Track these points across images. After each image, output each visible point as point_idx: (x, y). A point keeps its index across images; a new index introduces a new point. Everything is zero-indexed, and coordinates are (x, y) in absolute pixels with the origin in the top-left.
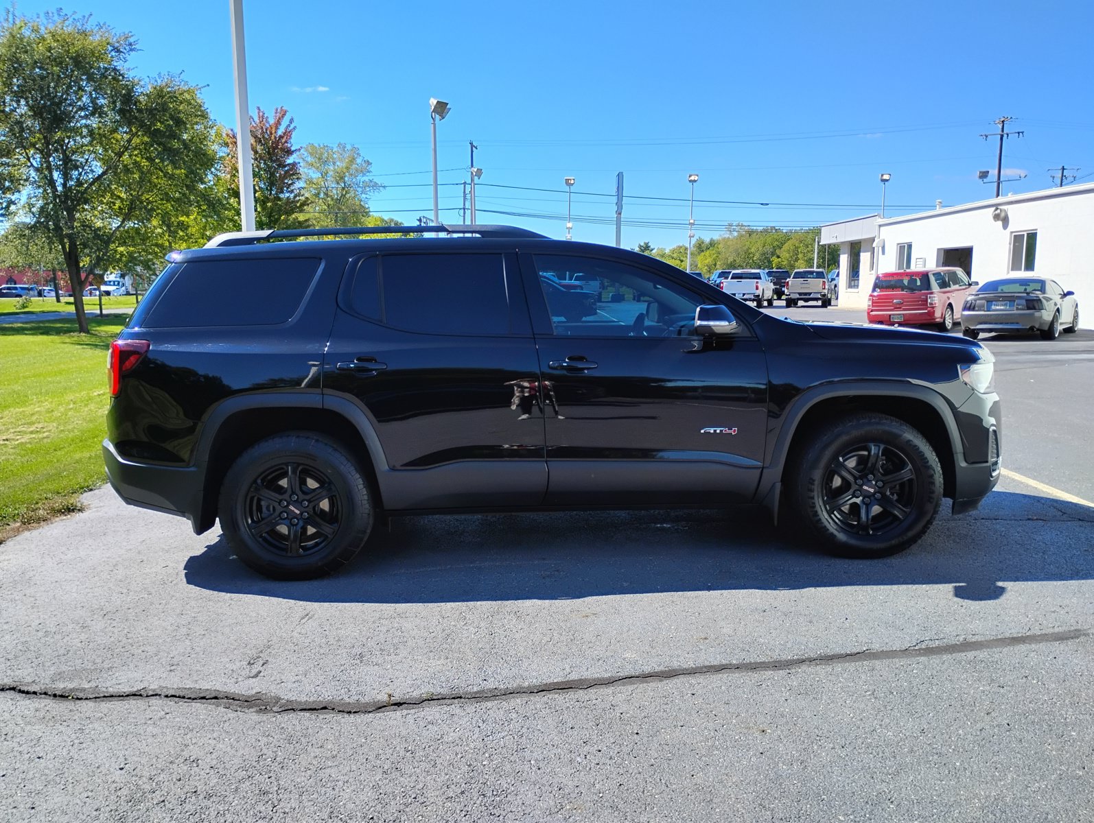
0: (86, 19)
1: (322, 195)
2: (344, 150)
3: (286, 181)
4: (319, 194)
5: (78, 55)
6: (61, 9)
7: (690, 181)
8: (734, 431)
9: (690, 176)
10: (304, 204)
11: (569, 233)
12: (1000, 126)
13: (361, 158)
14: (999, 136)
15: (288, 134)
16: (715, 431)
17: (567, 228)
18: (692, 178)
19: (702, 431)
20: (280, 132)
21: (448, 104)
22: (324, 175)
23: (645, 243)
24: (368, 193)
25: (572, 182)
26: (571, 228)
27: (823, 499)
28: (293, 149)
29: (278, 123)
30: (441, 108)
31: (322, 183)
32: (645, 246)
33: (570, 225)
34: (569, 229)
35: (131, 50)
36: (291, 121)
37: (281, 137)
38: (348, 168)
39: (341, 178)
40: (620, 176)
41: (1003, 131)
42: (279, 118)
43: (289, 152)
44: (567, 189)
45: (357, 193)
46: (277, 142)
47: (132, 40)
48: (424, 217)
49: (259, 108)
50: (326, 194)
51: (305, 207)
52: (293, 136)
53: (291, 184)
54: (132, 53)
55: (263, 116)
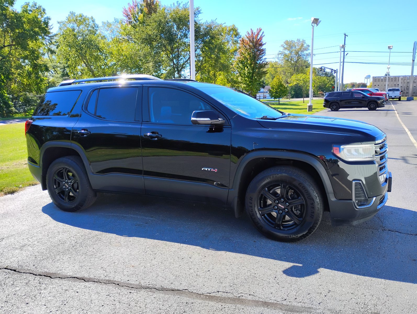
0: (187, 4)
1: (290, 60)
2: (299, 42)
3: (260, 56)
4: (288, 60)
5: (180, 18)
6: (178, 1)
8: (216, 170)
10: (265, 64)
13: (306, 44)
15: (261, 38)
16: (208, 169)
19: (203, 169)
20: (258, 38)
21: (319, 19)
22: (291, 52)
24: (308, 58)
25: (392, 47)
27: (258, 208)
28: (263, 43)
29: (258, 34)
30: (316, 21)
31: (290, 55)
35: (199, 13)
36: (263, 33)
37: (259, 40)
38: (300, 49)
39: (297, 53)
42: (258, 32)
43: (261, 45)
44: (389, 50)
45: (304, 58)
46: (257, 41)
47: (199, 10)
48: (323, 67)
49: (251, 29)
50: (291, 60)
51: (266, 66)
52: (263, 39)
53: (261, 57)
54: (200, 14)
55: (253, 32)
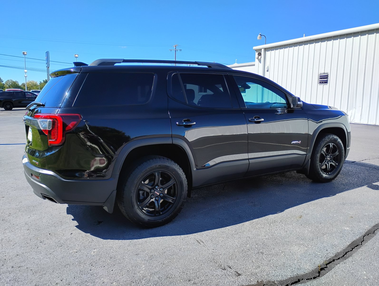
7: (75, 57)
9: (75, 55)
11: (26, 74)
12: (175, 47)
14: (175, 51)
17: (25, 72)
18: (76, 56)
23: (46, 80)
25: (26, 54)
26: (27, 72)
32: (45, 81)
33: (26, 71)
34: (26, 72)
40: (47, 53)
41: (176, 49)
44: (24, 56)
